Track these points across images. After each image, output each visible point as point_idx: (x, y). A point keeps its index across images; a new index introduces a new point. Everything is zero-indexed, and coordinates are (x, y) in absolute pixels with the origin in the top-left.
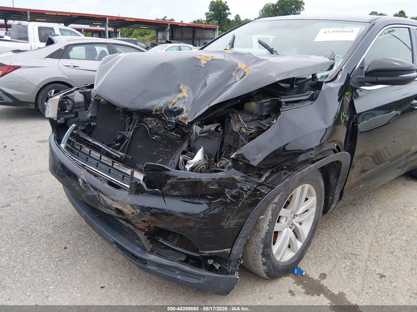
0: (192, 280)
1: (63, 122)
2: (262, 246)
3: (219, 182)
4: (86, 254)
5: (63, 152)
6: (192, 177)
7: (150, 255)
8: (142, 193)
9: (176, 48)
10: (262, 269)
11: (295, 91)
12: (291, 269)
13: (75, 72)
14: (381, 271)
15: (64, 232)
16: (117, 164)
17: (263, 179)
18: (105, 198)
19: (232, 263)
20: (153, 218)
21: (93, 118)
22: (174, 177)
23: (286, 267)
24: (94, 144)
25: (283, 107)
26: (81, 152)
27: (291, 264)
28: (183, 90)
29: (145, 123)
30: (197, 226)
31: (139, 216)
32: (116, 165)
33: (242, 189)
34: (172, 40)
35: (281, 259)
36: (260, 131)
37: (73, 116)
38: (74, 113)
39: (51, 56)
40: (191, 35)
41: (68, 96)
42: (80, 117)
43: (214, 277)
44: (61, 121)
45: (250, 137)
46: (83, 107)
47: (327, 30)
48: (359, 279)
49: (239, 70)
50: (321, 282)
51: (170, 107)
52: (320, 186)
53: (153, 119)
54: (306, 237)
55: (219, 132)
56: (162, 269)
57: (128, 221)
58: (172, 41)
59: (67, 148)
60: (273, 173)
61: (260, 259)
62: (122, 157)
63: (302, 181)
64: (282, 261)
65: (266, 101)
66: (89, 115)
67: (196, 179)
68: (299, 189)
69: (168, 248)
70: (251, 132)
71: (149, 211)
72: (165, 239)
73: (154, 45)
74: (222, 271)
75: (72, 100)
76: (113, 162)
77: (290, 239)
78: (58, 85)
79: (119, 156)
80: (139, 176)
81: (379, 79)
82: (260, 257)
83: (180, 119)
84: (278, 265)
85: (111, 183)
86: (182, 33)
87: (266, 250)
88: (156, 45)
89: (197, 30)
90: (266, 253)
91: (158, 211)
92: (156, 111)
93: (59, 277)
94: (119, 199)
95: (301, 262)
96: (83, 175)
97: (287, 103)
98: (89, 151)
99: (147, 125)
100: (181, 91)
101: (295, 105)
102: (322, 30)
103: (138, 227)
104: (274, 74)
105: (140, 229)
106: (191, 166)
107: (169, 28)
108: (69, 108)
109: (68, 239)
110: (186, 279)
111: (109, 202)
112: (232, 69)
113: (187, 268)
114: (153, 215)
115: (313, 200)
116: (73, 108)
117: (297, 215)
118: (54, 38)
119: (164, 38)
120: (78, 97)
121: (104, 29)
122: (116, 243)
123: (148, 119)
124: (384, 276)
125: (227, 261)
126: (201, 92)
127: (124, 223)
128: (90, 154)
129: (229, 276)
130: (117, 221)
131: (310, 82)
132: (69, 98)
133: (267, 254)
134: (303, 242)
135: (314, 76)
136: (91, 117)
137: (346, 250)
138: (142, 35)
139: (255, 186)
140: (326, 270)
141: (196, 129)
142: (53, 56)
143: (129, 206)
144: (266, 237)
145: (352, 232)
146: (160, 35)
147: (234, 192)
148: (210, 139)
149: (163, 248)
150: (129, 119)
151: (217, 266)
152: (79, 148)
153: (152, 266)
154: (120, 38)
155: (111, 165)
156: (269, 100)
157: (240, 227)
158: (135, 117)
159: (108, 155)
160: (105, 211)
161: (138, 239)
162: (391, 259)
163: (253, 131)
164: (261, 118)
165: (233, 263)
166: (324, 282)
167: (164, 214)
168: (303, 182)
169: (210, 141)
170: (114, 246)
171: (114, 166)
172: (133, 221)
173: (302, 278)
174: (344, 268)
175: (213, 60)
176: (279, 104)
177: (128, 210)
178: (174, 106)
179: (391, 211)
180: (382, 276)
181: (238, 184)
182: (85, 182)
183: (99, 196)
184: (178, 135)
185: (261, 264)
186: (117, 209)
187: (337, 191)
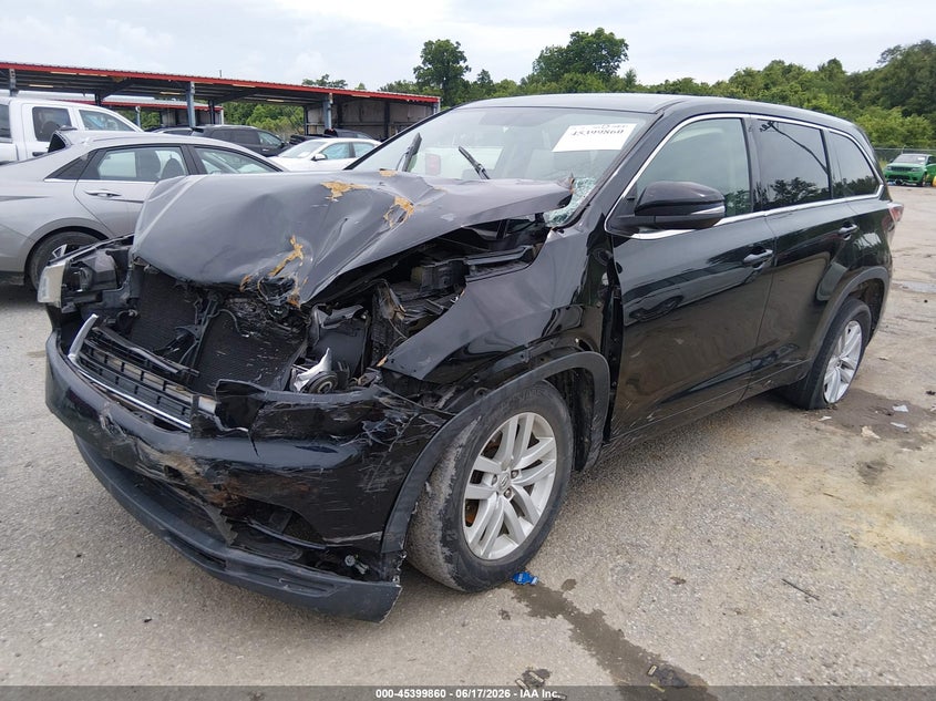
0: (310, 593)
1: (72, 310)
2: (440, 525)
3: (351, 408)
4: (120, 565)
5: (73, 368)
6: (302, 402)
7: (231, 550)
8: (214, 437)
9: (343, 146)
10: (444, 570)
11: (503, 244)
12: (510, 573)
13: (111, 206)
14: (680, 574)
15: (78, 527)
16: (174, 388)
17: (441, 404)
18: (148, 449)
19: (387, 560)
20: (234, 482)
21: (132, 302)
22: (270, 403)
23: (498, 569)
24: (131, 351)
25: (471, 274)
26: (124, 376)
27: (508, 565)
28: (297, 246)
29: (230, 309)
30: (315, 491)
31: (208, 477)
32: (172, 389)
33: (392, 420)
34: (340, 127)
35: (487, 553)
36: (431, 317)
37: (93, 298)
38: (94, 292)
39: (60, 174)
40: (380, 117)
41: (83, 260)
42: (106, 300)
43: (352, 585)
44: (69, 308)
45: (412, 328)
46: (112, 281)
47: (578, 128)
48: (634, 588)
49: (397, 208)
50: (564, 596)
51: (272, 277)
52: (558, 416)
53: (245, 300)
54: (540, 514)
55: (364, 320)
56: (254, 576)
57: (193, 492)
58: (337, 130)
59: (80, 360)
60: (458, 392)
61: (440, 551)
62: (180, 372)
63: (515, 406)
64: (490, 557)
65: (443, 265)
66: (125, 296)
67: (308, 405)
68: (513, 422)
69: (269, 539)
70: (412, 320)
71: (226, 468)
72: (265, 522)
73: (297, 140)
74: (369, 576)
75: (90, 268)
76: (166, 383)
77: (505, 516)
78: (75, 235)
79: (175, 371)
80: (208, 405)
81: (659, 219)
82: (438, 546)
83: (288, 300)
84: (479, 564)
85: (159, 422)
86: (361, 113)
87: (449, 532)
88: (304, 140)
89: (393, 106)
90: (448, 539)
91: (243, 468)
92: (246, 285)
93: (63, 607)
94: (174, 448)
95: (533, 562)
96: (107, 409)
97: (480, 267)
98: (140, 373)
99: (234, 313)
100: (291, 248)
101: (495, 269)
102: (571, 130)
103: (209, 500)
104: (450, 218)
105: (213, 504)
106: (305, 383)
107: (331, 102)
108: (84, 283)
109: (85, 539)
110: (300, 591)
111: (154, 455)
112: (383, 207)
113: (300, 571)
114: (236, 474)
115: (548, 443)
116: (93, 283)
117: (517, 471)
118: (67, 136)
119: (321, 123)
120: (103, 261)
121: (184, 104)
122: (171, 534)
123: (237, 300)
124: (684, 581)
125: (378, 559)
126: (328, 248)
127: (183, 494)
128: (122, 370)
129: (381, 584)
130: (171, 491)
131: (532, 228)
132: (84, 265)
133: (453, 541)
134: (536, 522)
135: (539, 217)
136: (129, 300)
137: (623, 539)
138: (274, 117)
139: (416, 414)
140: (576, 574)
141: (318, 316)
142: (63, 173)
143: (189, 461)
144: (446, 509)
145: (642, 507)
146: (313, 117)
147: (378, 426)
148: (347, 334)
149: (260, 541)
150: (201, 300)
151: (362, 570)
152: (102, 359)
153: (235, 570)
154: (221, 125)
155: (161, 388)
156: (447, 262)
157: (395, 490)
158: (211, 298)
159: (157, 370)
160: (148, 475)
161: (211, 523)
162: (704, 551)
163: (417, 317)
164: (436, 295)
165: (390, 561)
166: (569, 595)
167: (254, 472)
168: (517, 408)
169: (348, 338)
170: (166, 539)
171: (167, 391)
172: (200, 489)
173: (530, 588)
174: (612, 570)
175: (353, 190)
176: (467, 270)
177: (188, 469)
178: (279, 276)
179: (727, 467)
180: (680, 581)
181: (384, 411)
182: (110, 423)
183: (136, 445)
184: (295, 330)
185: (441, 560)
186: (170, 468)
187: (597, 426)
